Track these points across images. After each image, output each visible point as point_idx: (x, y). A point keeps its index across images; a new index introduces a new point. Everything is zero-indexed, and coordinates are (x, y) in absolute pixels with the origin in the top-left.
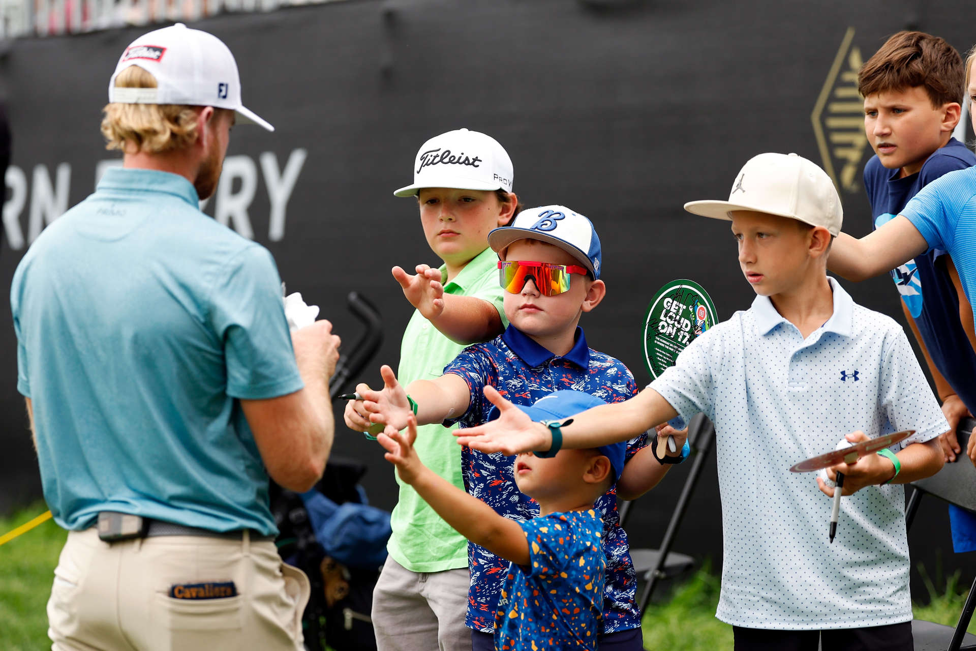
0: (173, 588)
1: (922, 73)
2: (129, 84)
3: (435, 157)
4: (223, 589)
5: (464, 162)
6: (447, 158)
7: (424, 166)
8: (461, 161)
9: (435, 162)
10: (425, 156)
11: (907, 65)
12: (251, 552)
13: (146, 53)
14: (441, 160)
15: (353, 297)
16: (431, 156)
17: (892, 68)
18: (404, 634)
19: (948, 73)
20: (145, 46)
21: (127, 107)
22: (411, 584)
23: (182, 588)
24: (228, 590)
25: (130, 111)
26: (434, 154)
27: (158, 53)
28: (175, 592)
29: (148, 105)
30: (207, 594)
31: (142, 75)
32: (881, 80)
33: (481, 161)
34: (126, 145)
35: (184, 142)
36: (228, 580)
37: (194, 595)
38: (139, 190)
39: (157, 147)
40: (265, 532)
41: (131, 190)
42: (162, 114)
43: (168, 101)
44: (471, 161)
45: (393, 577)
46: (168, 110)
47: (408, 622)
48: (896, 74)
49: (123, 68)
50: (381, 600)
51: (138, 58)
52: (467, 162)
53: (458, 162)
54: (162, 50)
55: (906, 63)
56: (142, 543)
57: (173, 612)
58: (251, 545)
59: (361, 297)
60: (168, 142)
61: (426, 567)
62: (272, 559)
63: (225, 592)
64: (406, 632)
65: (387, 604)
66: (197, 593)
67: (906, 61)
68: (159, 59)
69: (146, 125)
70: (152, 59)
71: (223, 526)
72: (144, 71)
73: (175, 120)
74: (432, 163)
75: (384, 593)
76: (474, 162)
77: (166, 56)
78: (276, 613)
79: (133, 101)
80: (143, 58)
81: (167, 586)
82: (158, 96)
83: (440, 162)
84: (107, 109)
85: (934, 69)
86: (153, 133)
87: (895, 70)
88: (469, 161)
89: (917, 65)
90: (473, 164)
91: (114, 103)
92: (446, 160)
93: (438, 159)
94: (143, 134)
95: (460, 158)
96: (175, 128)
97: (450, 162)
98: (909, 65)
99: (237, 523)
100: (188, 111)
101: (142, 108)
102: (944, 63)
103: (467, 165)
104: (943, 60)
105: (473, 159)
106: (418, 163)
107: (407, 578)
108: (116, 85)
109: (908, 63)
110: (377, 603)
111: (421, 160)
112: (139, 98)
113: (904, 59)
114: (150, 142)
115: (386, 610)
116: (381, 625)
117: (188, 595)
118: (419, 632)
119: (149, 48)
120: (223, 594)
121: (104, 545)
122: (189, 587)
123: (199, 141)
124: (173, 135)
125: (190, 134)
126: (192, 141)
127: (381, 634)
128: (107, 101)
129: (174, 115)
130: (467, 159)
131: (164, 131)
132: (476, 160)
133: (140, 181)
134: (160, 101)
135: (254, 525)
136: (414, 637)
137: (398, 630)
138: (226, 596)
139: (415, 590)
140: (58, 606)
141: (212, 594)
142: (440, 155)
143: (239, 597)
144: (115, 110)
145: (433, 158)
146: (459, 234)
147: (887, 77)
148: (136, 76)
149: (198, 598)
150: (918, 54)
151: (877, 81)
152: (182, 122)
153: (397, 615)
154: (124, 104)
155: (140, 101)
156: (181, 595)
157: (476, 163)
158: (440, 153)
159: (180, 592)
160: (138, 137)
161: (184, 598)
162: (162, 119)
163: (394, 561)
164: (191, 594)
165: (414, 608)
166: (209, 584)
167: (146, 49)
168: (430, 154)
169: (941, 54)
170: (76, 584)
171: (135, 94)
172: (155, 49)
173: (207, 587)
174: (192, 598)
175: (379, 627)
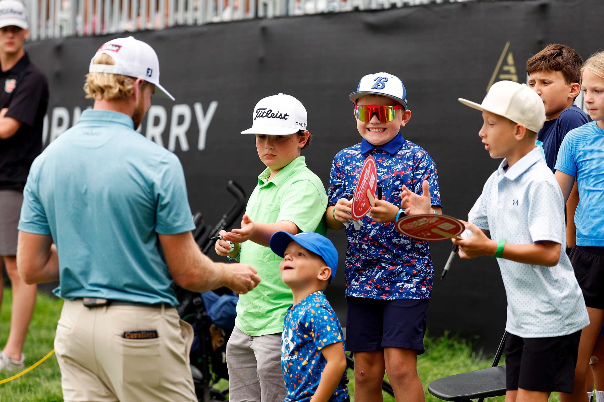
0: (125, 333)
1: (562, 63)
2: (100, 63)
3: (264, 113)
4: (151, 334)
5: (279, 117)
6: (270, 114)
7: (257, 117)
8: (278, 116)
9: (263, 116)
10: (259, 111)
11: (554, 58)
12: (165, 314)
13: (111, 48)
14: (267, 116)
15: (231, 182)
16: (262, 112)
17: (546, 58)
18: (242, 368)
19: (575, 67)
20: (111, 45)
21: (98, 74)
22: (246, 341)
23: (129, 333)
24: (153, 334)
25: (99, 76)
26: (263, 111)
27: (117, 48)
28: (125, 335)
29: (108, 74)
30: (143, 337)
31: (107, 58)
32: (539, 65)
33: (288, 116)
34: (96, 96)
35: (125, 94)
36: (154, 329)
37: (136, 337)
38: (106, 121)
39: (111, 95)
40: (173, 304)
41: (101, 121)
42: (115, 79)
43: (119, 72)
44: (283, 116)
45: (237, 337)
46: (119, 77)
47: (245, 362)
48: (547, 62)
49: (99, 55)
50: (231, 350)
51: (107, 50)
52: (280, 117)
53: (276, 117)
54: (119, 47)
55: (553, 56)
56: (107, 309)
57: (125, 346)
58: (165, 311)
59: (234, 183)
60: (117, 94)
61: (253, 333)
62: (176, 318)
63: (152, 335)
64: (243, 367)
65: (234, 352)
66: (138, 336)
67: (554, 56)
68: (117, 51)
69: (106, 83)
70: (114, 51)
71: (152, 301)
72: (109, 56)
73: (122, 83)
74: (262, 116)
75: (232, 345)
76: (284, 117)
77: (121, 50)
78: (177, 348)
79: (101, 71)
80: (109, 50)
81: (121, 332)
82: (115, 69)
83: (266, 117)
84: (88, 76)
85: (568, 63)
86: (110, 87)
87: (547, 60)
88: (282, 116)
89: (559, 59)
90: (284, 118)
91: (92, 73)
92: (269, 116)
93: (265, 114)
94: (104, 88)
95: (277, 114)
96: (121, 87)
97: (271, 116)
98: (555, 58)
99: (160, 299)
100: (129, 79)
101: (105, 75)
102: (574, 61)
103: (281, 118)
104: (573, 59)
105: (284, 115)
106: (255, 115)
107: (244, 337)
108: (94, 63)
109: (554, 57)
110: (228, 351)
111: (256, 113)
112: (104, 70)
113: (552, 55)
114: (108, 92)
115: (233, 355)
116: (230, 363)
117: (132, 337)
118: (250, 367)
119: (113, 45)
120: (151, 337)
121: (86, 309)
122: (133, 333)
123: (134, 95)
124: (120, 91)
125: (129, 91)
126: (130, 95)
127: (231, 367)
128: (88, 72)
129: (122, 80)
130: (281, 115)
131: (116, 88)
132: (286, 116)
133: (107, 116)
134: (115, 72)
135: (167, 301)
136: (248, 370)
137: (239, 366)
138: (152, 337)
139: (247, 345)
140: (60, 340)
141: (145, 337)
142: (266, 112)
143: (159, 339)
144: (91, 76)
145: (262, 113)
146: (276, 156)
147: (543, 64)
148: (104, 59)
149: (137, 338)
150: (560, 54)
151: (536, 65)
152: (125, 84)
153: (239, 357)
154: (96, 73)
155: (105, 72)
156: (129, 337)
157: (286, 117)
158: (266, 111)
159: (128, 335)
160: (102, 90)
161: (130, 338)
162: (115, 82)
163: (238, 328)
164: (134, 336)
165: (247, 354)
166: (144, 331)
167: (111, 46)
168: (261, 110)
169: (572, 56)
170: (70, 329)
171: (102, 68)
172: (116, 46)
173: (142, 333)
174: (134, 338)
175: (229, 364)
